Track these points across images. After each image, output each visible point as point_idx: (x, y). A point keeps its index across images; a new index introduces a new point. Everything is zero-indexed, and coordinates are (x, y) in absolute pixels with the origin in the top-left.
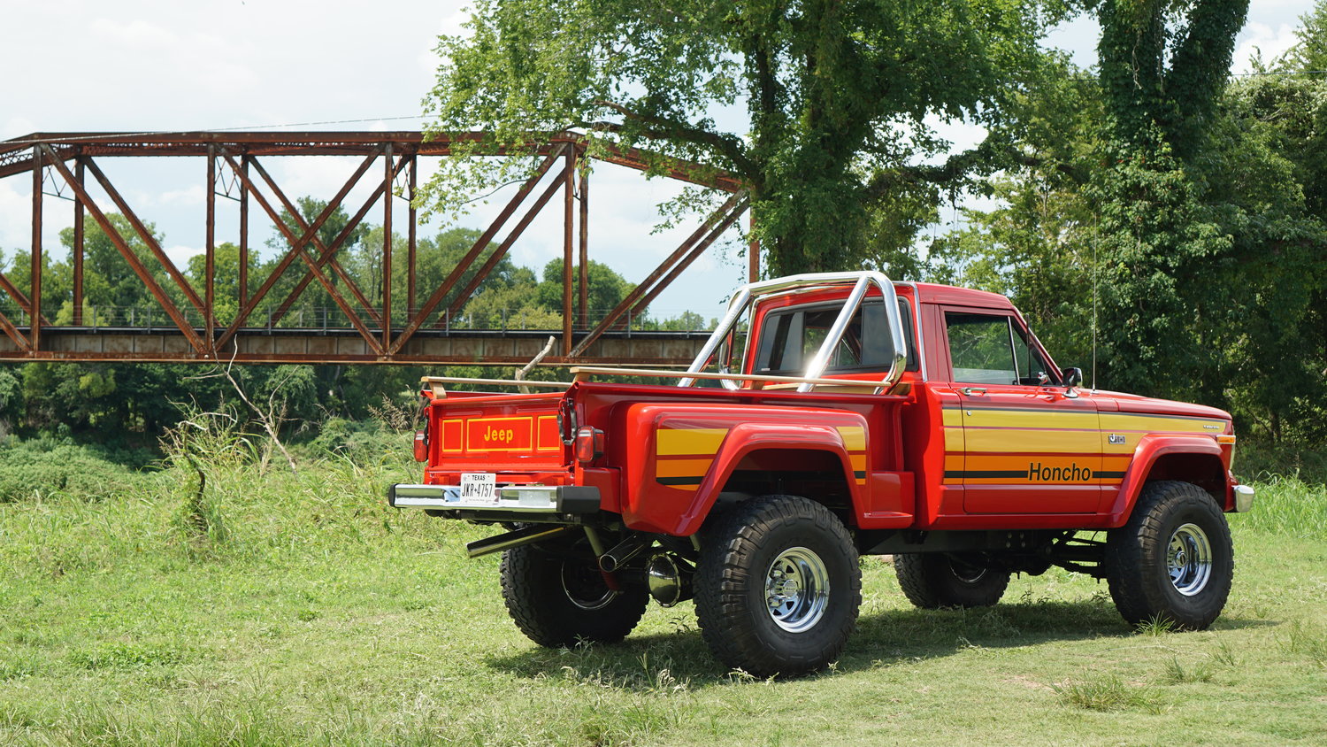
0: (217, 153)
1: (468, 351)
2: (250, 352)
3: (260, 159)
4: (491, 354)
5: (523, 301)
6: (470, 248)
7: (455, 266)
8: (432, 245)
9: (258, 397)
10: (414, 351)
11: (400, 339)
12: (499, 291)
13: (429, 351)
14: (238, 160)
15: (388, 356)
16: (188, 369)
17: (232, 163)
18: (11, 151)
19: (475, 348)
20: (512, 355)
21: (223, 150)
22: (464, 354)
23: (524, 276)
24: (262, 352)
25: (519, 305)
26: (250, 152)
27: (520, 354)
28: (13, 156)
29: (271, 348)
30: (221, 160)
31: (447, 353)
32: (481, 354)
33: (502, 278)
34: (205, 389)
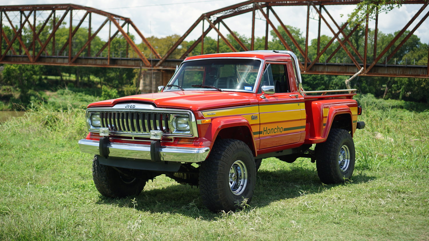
0: (310, 5)
1: (393, 72)
2: (319, 71)
3: (325, 6)
4: (402, 73)
5: (424, 55)
6: (406, 36)
7: (400, 43)
8: (392, 36)
9: (331, 86)
10: (374, 72)
11: (369, 68)
12: (415, 51)
13: (380, 72)
14: (318, 7)
15: (365, 73)
16: (308, 76)
17: (316, 8)
18: (246, 5)
19: (396, 71)
20: (409, 74)
21: (312, 4)
22: (392, 73)
23: (424, 46)
24: (323, 71)
25: (422, 56)
26: (322, 4)
27: (412, 73)
28: (247, 6)
29: (326, 70)
30: (312, 7)
31: (386, 72)
32: (398, 73)
33: (417, 47)
34: (313, 82)
